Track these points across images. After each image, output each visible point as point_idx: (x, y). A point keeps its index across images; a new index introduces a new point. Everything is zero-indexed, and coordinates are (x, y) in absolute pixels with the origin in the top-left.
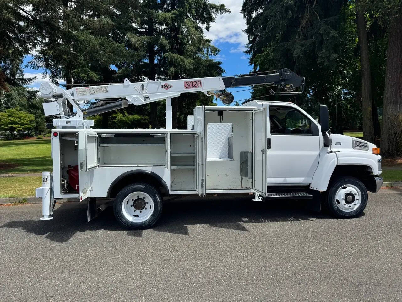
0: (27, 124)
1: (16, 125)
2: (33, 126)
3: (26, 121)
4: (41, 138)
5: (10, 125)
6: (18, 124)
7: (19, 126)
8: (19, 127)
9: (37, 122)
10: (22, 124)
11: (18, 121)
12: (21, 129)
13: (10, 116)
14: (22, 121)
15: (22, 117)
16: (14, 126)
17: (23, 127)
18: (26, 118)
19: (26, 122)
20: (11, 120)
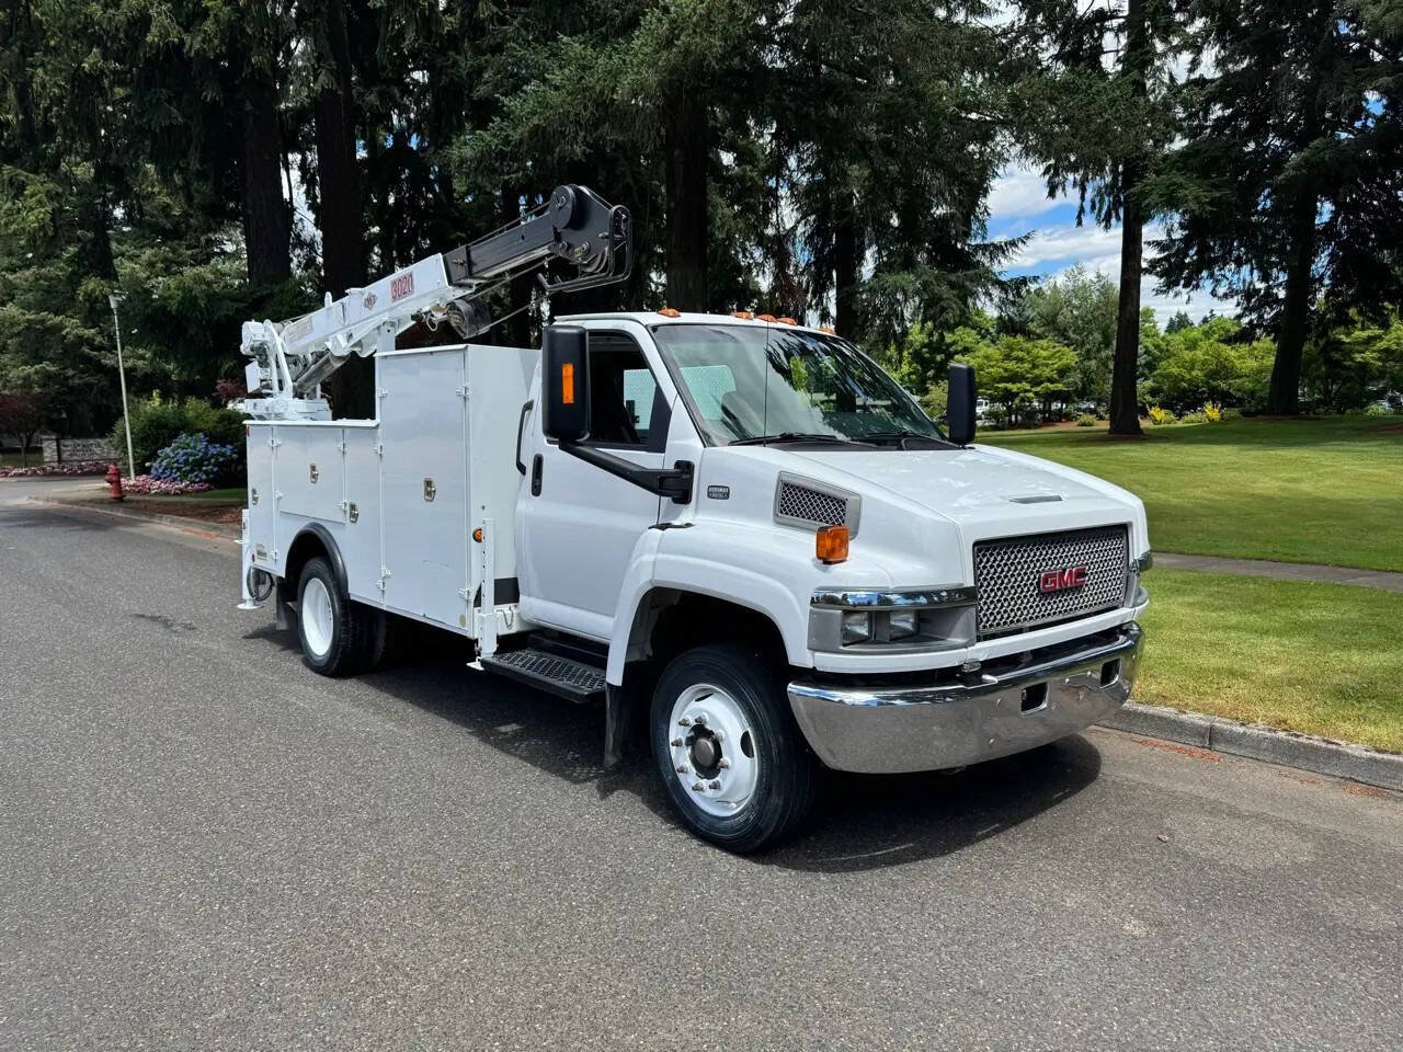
0: (1051, 381)
1: (1019, 385)
2: (1066, 385)
3: (1048, 370)
4: (1090, 425)
5: (1001, 385)
6: (1026, 379)
7: (1028, 387)
8: (1026, 391)
9: (1085, 372)
10: (1036, 382)
11: (1028, 372)
12: (1031, 395)
13: (1007, 357)
14: (1036, 371)
15: (1038, 357)
16: (1013, 387)
17: (1038, 389)
18: (1050, 362)
19: (1047, 372)
20: (1006, 370)
